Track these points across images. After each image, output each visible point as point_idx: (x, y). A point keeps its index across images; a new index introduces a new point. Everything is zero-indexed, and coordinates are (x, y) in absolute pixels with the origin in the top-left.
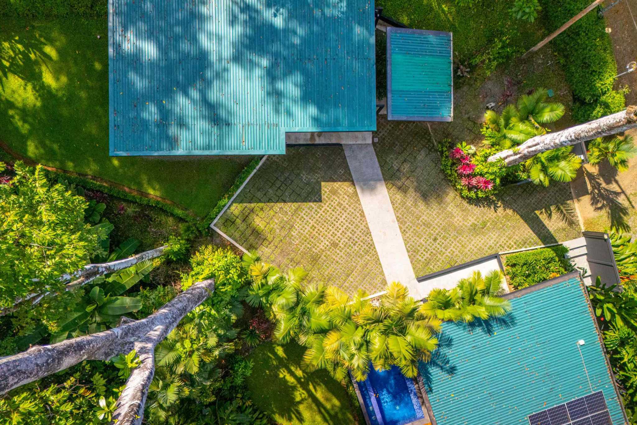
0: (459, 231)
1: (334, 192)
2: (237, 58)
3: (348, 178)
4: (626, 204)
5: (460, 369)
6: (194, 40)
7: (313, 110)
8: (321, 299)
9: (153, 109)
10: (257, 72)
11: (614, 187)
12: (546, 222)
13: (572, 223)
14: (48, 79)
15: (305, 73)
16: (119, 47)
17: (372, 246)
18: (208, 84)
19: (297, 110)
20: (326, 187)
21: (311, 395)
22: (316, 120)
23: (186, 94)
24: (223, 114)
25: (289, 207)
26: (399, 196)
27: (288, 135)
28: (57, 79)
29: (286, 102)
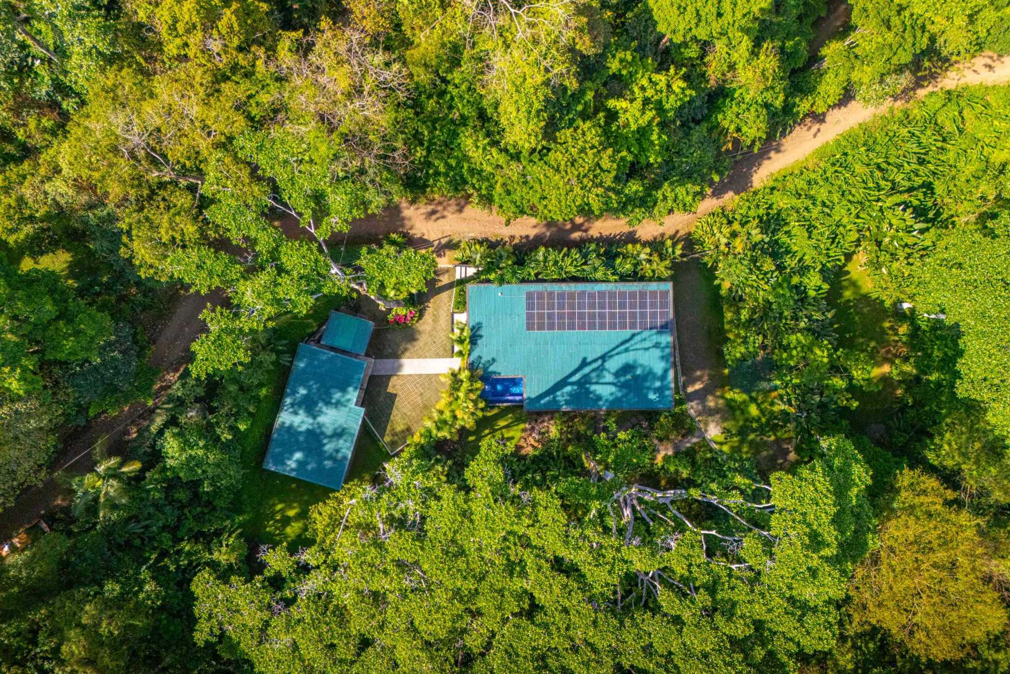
0: (434, 329)
1: (394, 387)
2: (314, 418)
3: (389, 377)
4: (446, 239)
5: (494, 356)
6: (301, 433)
7: (351, 389)
8: (441, 412)
9: (326, 462)
10: (324, 409)
11: (436, 243)
12: (443, 284)
13: (447, 271)
14: (291, 513)
15: (332, 387)
16: (292, 470)
17: (428, 375)
18: (322, 433)
19: (348, 397)
20: (390, 390)
21: (501, 429)
22: (356, 388)
23: (325, 445)
24: (339, 431)
25: (395, 412)
26: (407, 354)
27: (356, 404)
28: (294, 508)
29: (343, 400)
